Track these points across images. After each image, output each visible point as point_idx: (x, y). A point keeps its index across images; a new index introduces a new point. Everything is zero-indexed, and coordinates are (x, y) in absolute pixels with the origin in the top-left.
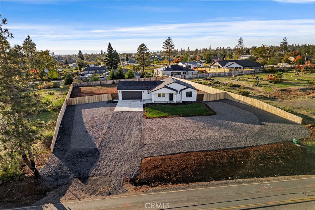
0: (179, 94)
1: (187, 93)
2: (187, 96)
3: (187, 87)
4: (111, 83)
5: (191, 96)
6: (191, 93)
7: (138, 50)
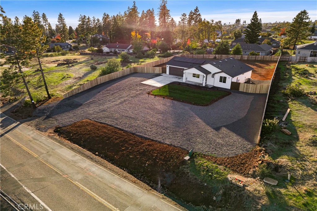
0: (213, 78)
1: (221, 77)
2: (221, 81)
3: (221, 71)
4: (212, 58)
5: (225, 83)
6: (225, 78)
7: (294, 20)
